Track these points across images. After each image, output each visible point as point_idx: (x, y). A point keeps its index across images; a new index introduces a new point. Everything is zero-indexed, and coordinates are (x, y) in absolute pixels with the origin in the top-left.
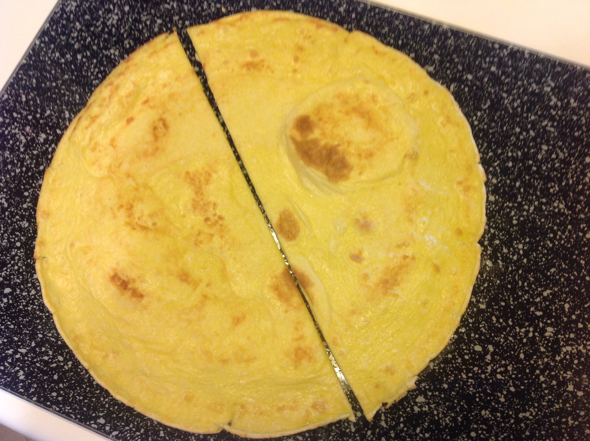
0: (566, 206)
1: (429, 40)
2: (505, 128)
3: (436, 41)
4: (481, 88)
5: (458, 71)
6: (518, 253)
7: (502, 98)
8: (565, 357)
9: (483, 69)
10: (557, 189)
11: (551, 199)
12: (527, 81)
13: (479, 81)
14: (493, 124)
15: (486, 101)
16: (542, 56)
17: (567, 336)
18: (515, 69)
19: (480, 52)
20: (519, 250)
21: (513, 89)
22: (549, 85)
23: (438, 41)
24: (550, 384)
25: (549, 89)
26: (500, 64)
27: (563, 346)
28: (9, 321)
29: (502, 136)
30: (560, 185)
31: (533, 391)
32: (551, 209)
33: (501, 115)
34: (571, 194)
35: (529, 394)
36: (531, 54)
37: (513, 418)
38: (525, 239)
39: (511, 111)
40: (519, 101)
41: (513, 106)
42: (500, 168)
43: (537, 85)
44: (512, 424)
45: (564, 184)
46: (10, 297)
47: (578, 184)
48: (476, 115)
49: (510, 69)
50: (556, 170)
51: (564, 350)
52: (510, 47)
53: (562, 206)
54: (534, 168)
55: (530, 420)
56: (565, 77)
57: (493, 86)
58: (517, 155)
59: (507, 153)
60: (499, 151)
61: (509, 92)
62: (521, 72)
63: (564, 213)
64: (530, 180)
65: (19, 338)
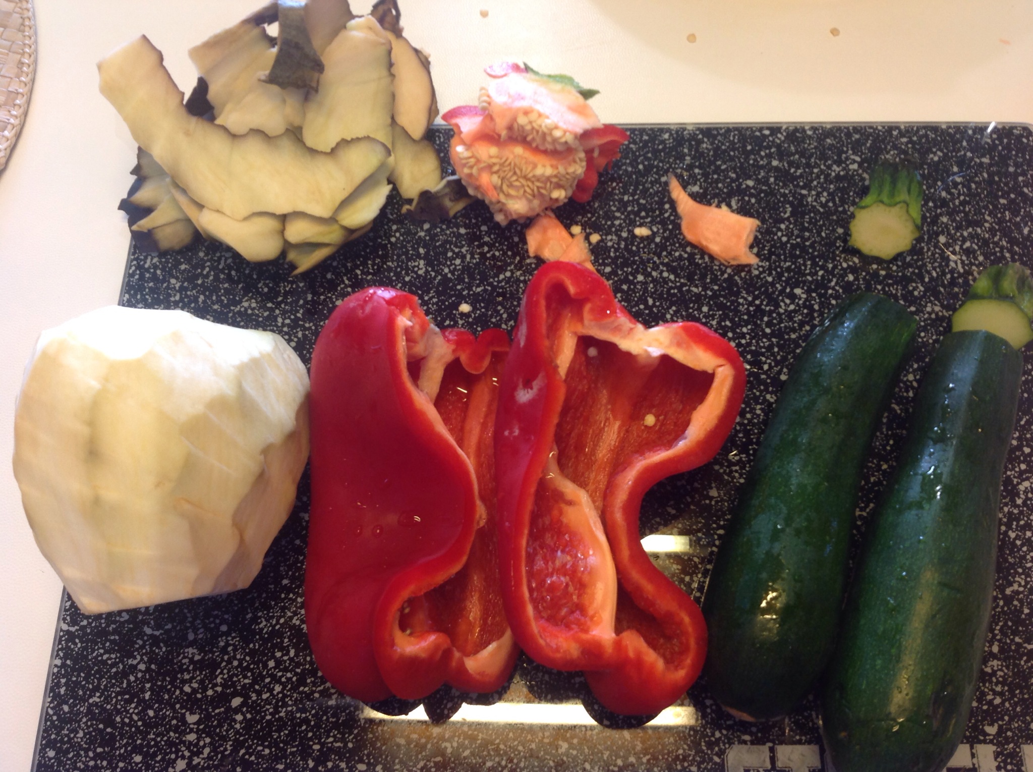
0: (942, 306)
1: (676, 151)
2: (823, 234)
3: (686, 151)
4: (771, 193)
5: (733, 181)
6: (913, 388)
7: (803, 196)
8: (1026, 496)
9: (762, 167)
10: (922, 289)
11: (920, 304)
12: (825, 165)
13: (764, 185)
14: (807, 234)
15: (785, 208)
16: (829, 126)
17: (1017, 469)
18: (802, 154)
19: (749, 148)
20: (911, 382)
21: (812, 181)
22: (854, 161)
23: (690, 150)
24: (1024, 538)
25: (855, 166)
26: (781, 155)
27: (1018, 484)
28: (258, 745)
29: (825, 245)
30: (923, 282)
31: (1008, 555)
32: (926, 316)
33: (811, 218)
34: (942, 289)
35: (1006, 560)
36: (814, 128)
37: (1000, 599)
38: (912, 366)
39: (822, 210)
40: (825, 194)
41: (821, 202)
42: (841, 287)
43: (838, 166)
44: (1002, 607)
45: (927, 280)
46: (245, 709)
47: (944, 274)
48: (780, 229)
49: (797, 156)
50: (909, 265)
51: (1022, 487)
52: (784, 127)
53: (937, 309)
54: (883, 273)
55: (1022, 592)
56: (868, 145)
57: (785, 186)
58: (854, 262)
59: (841, 265)
60: (830, 266)
61: (807, 186)
62: (811, 156)
63: (944, 317)
64: (883, 289)
65: (286, 764)
